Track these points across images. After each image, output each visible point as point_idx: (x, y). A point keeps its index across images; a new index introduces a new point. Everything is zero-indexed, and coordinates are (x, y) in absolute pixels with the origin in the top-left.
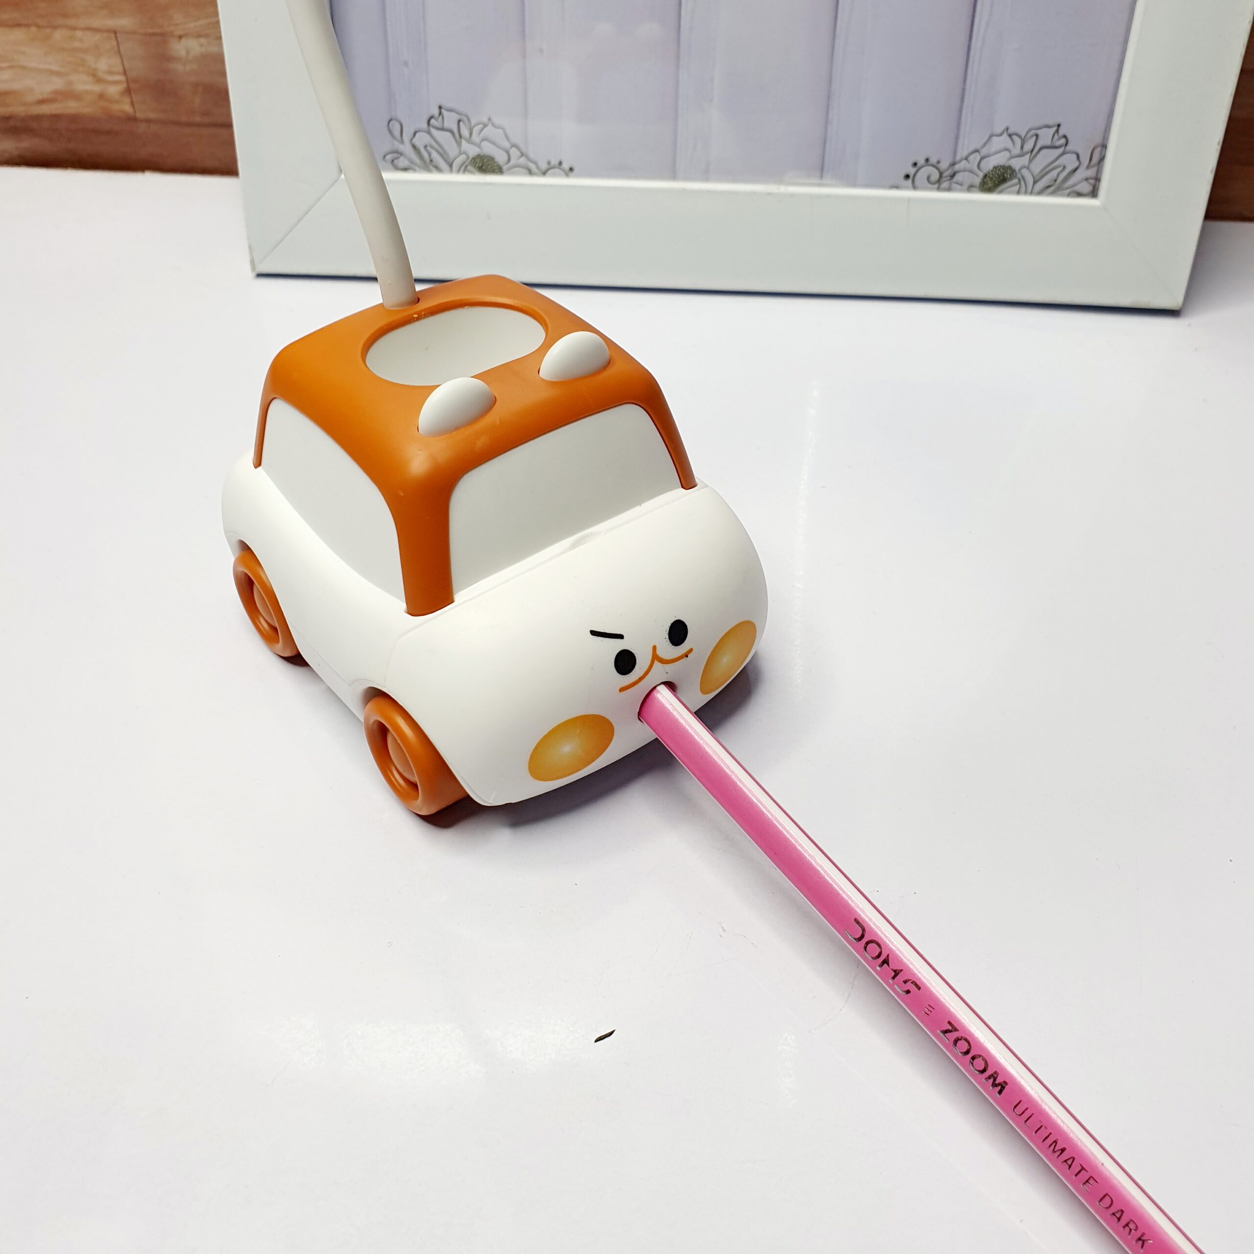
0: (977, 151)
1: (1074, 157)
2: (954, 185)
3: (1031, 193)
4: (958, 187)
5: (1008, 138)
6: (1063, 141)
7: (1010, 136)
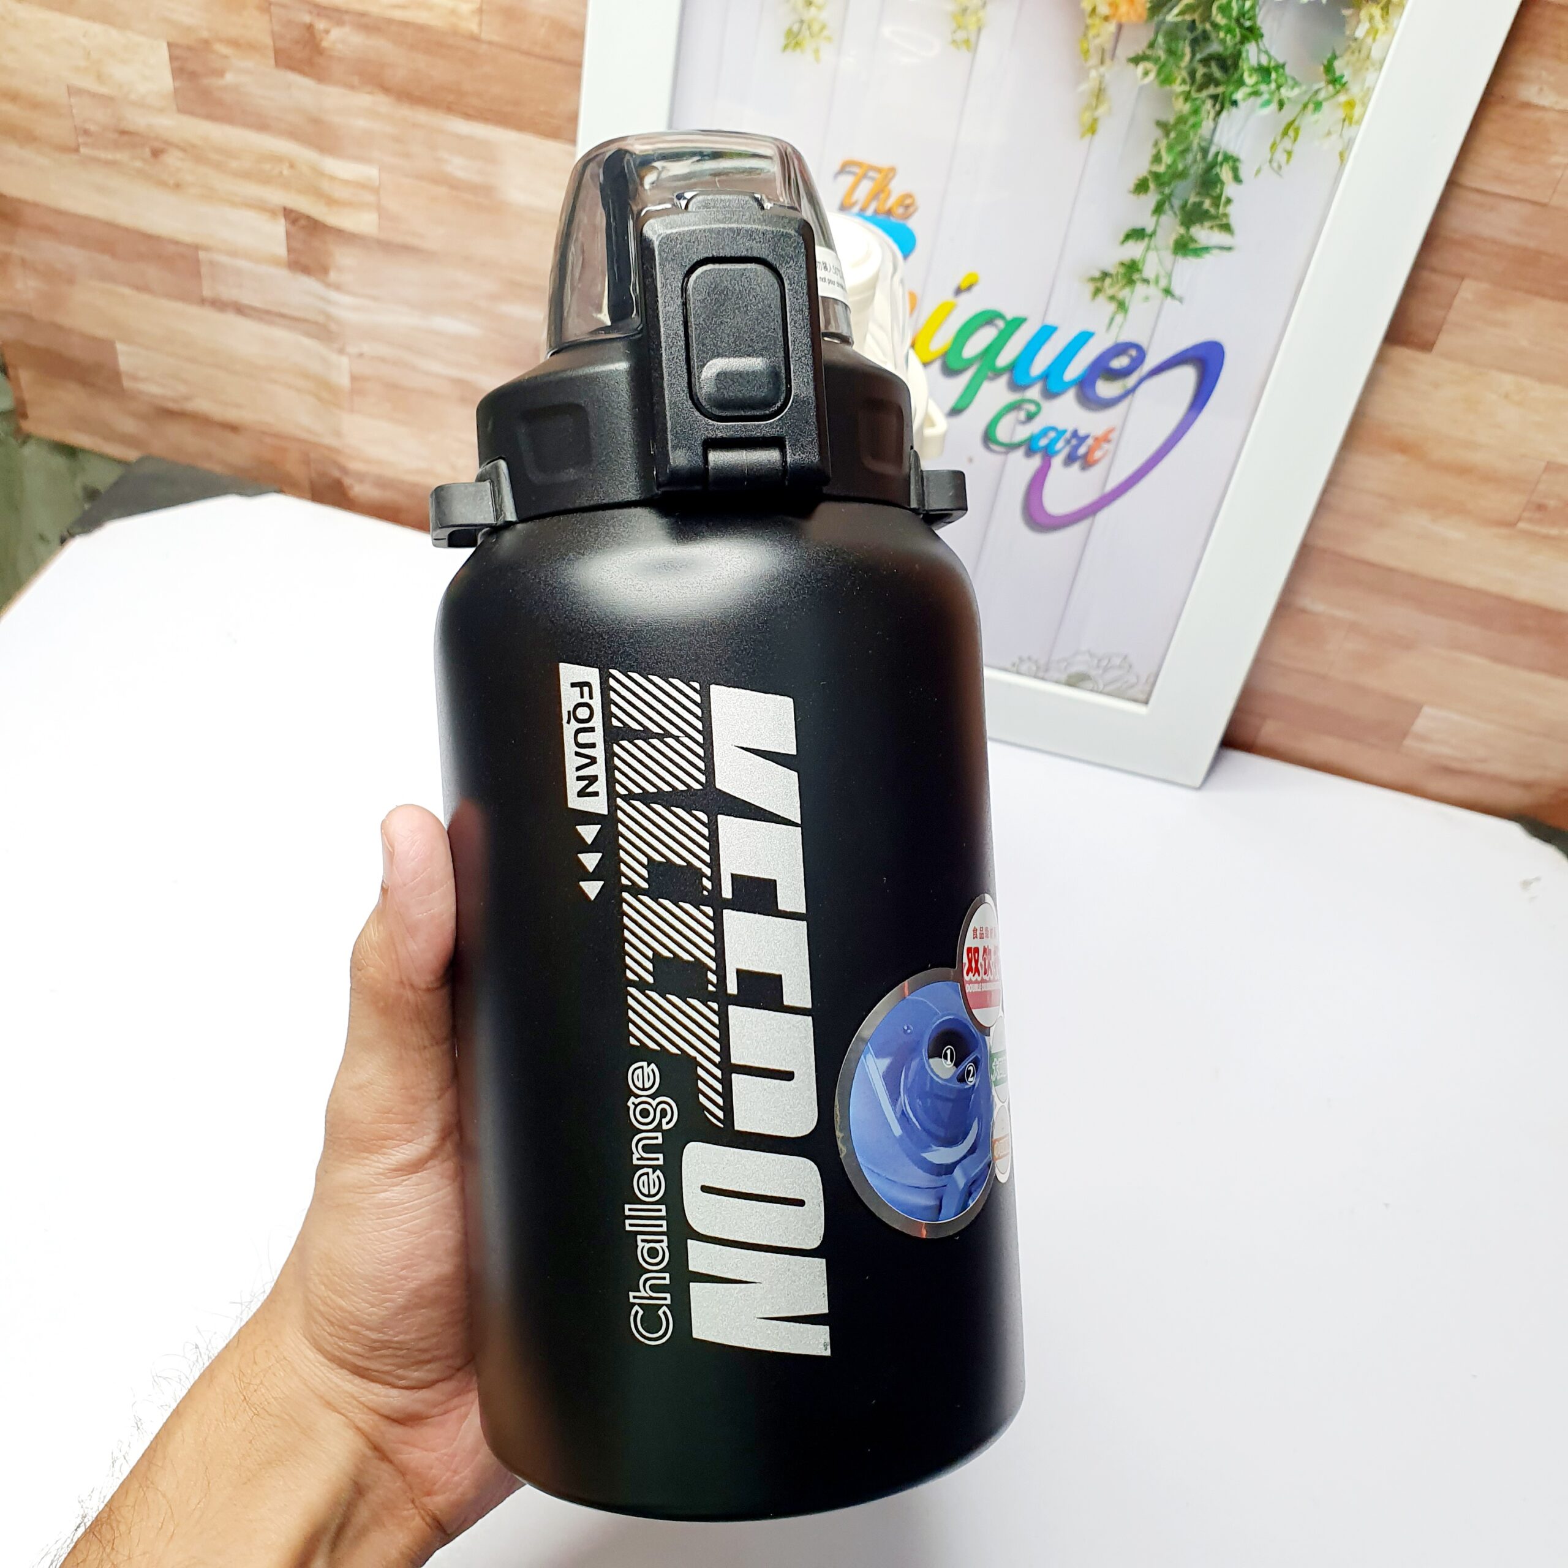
2: (1046, 677)
5: (1089, 656)
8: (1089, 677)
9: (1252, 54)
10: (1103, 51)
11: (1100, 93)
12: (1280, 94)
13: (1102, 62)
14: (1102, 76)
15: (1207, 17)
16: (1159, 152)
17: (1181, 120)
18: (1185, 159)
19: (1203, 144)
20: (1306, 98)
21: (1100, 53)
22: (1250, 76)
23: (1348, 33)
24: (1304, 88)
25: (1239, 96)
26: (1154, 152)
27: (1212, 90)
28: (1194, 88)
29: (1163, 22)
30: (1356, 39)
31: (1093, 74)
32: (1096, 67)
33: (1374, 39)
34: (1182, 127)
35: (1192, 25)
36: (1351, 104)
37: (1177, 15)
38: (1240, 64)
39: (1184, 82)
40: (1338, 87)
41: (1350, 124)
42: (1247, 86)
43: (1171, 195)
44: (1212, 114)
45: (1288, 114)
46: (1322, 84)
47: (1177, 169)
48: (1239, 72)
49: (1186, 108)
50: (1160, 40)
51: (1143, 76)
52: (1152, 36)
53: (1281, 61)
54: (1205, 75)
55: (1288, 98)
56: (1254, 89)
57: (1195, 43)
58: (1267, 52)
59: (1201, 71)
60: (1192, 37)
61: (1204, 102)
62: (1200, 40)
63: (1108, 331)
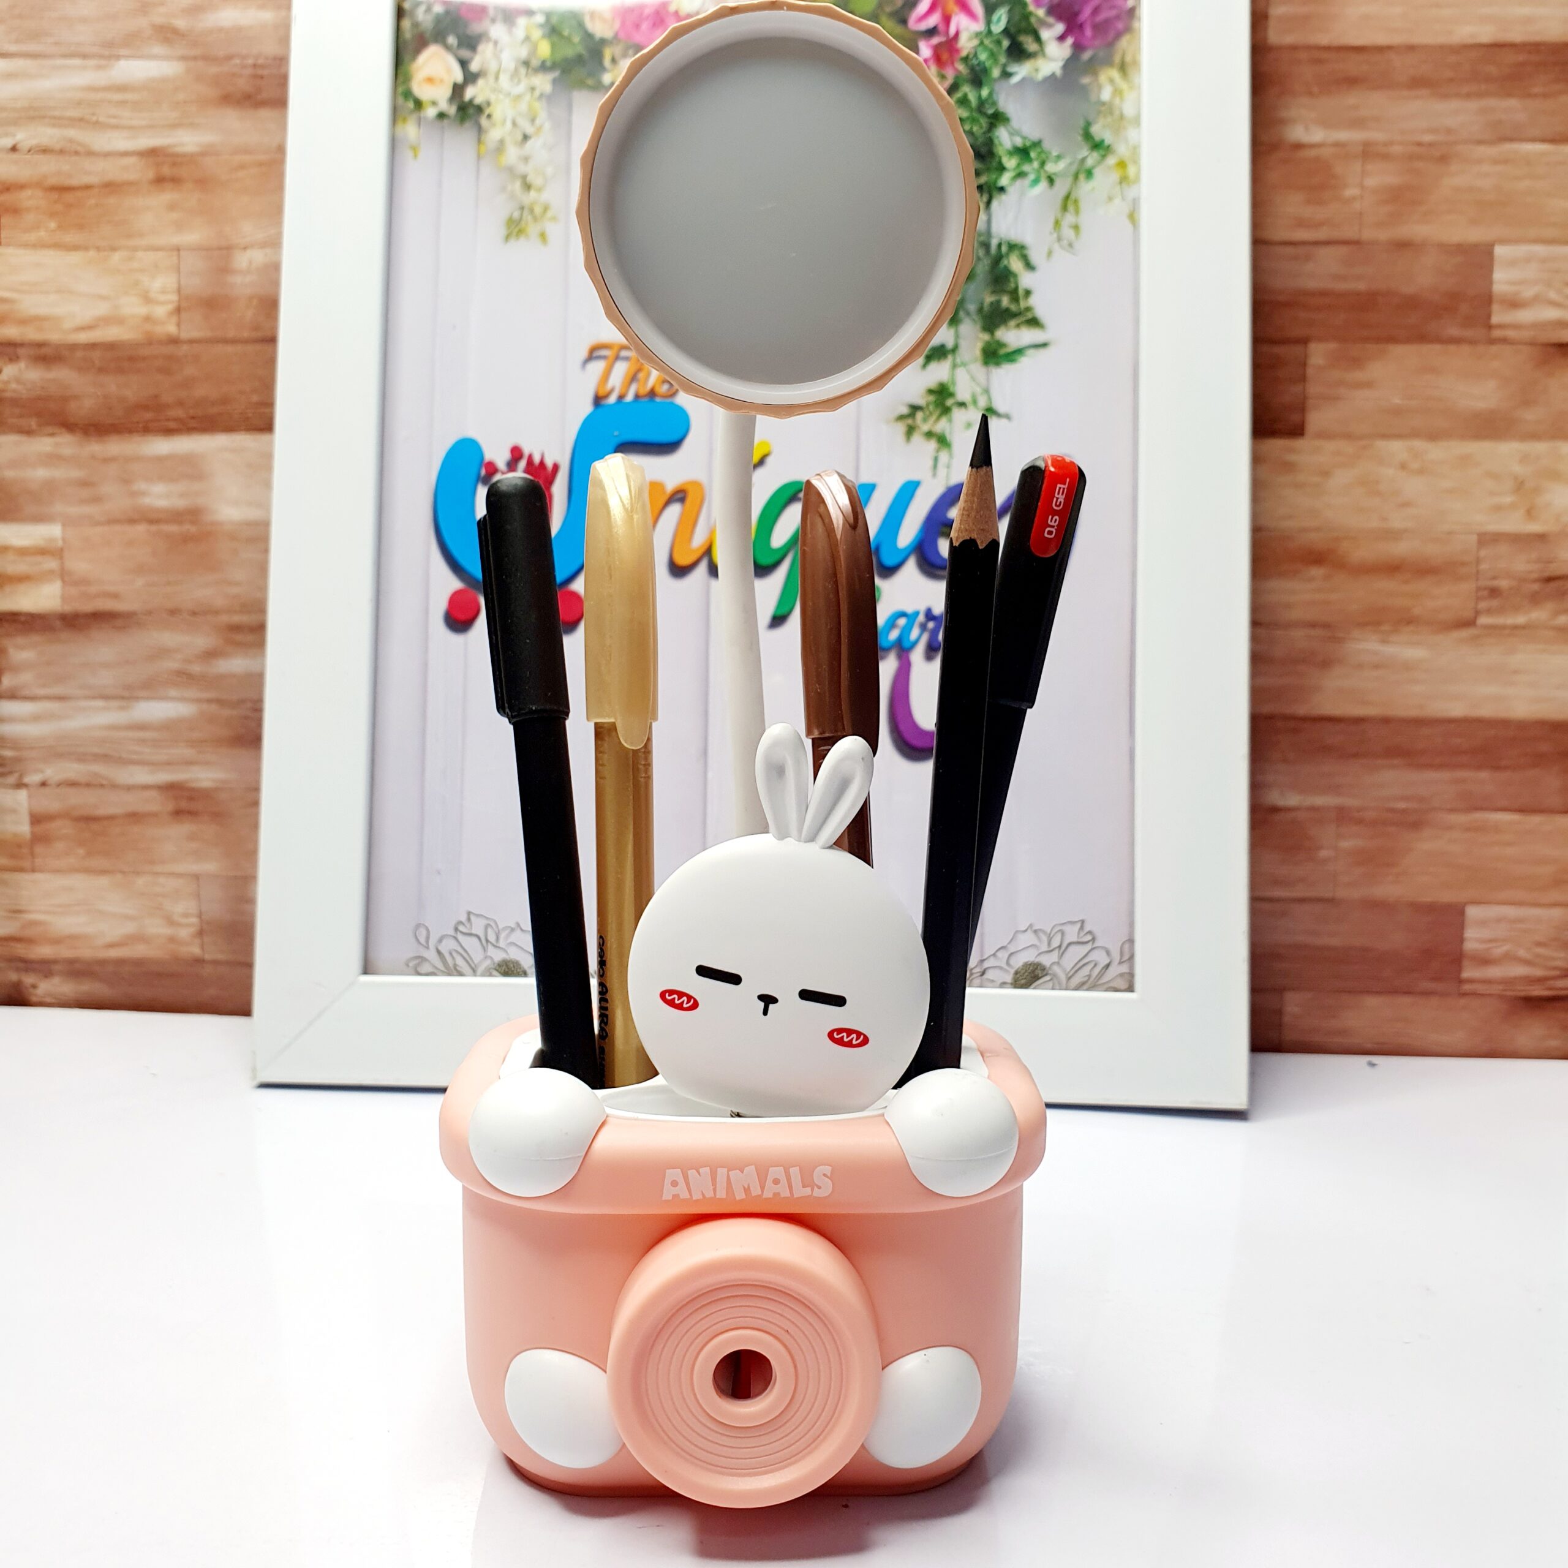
0: (1002, 948)
1: (1105, 953)
2: (987, 982)
3: (1067, 989)
4: (991, 985)
5: (1033, 936)
6: (1089, 938)
7: (1035, 932)
8: (1044, 969)
9: (1004, 139)
12: (1046, 171)
19: (982, 238)
20: (1074, 169)
22: (1009, 159)
23: (1093, 99)
24: (1069, 160)
25: (1004, 181)
30: (1103, 103)
33: (1122, 99)
36: (1122, 164)
38: (995, 151)
40: (1104, 149)
41: (1128, 185)
42: (1009, 170)
43: (963, 300)
44: (982, 206)
45: (1061, 187)
46: (1086, 152)
48: (996, 159)
53: (1036, 139)
55: (1056, 173)
56: (1019, 170)
58: (1018, 133)
63: (934, 475)
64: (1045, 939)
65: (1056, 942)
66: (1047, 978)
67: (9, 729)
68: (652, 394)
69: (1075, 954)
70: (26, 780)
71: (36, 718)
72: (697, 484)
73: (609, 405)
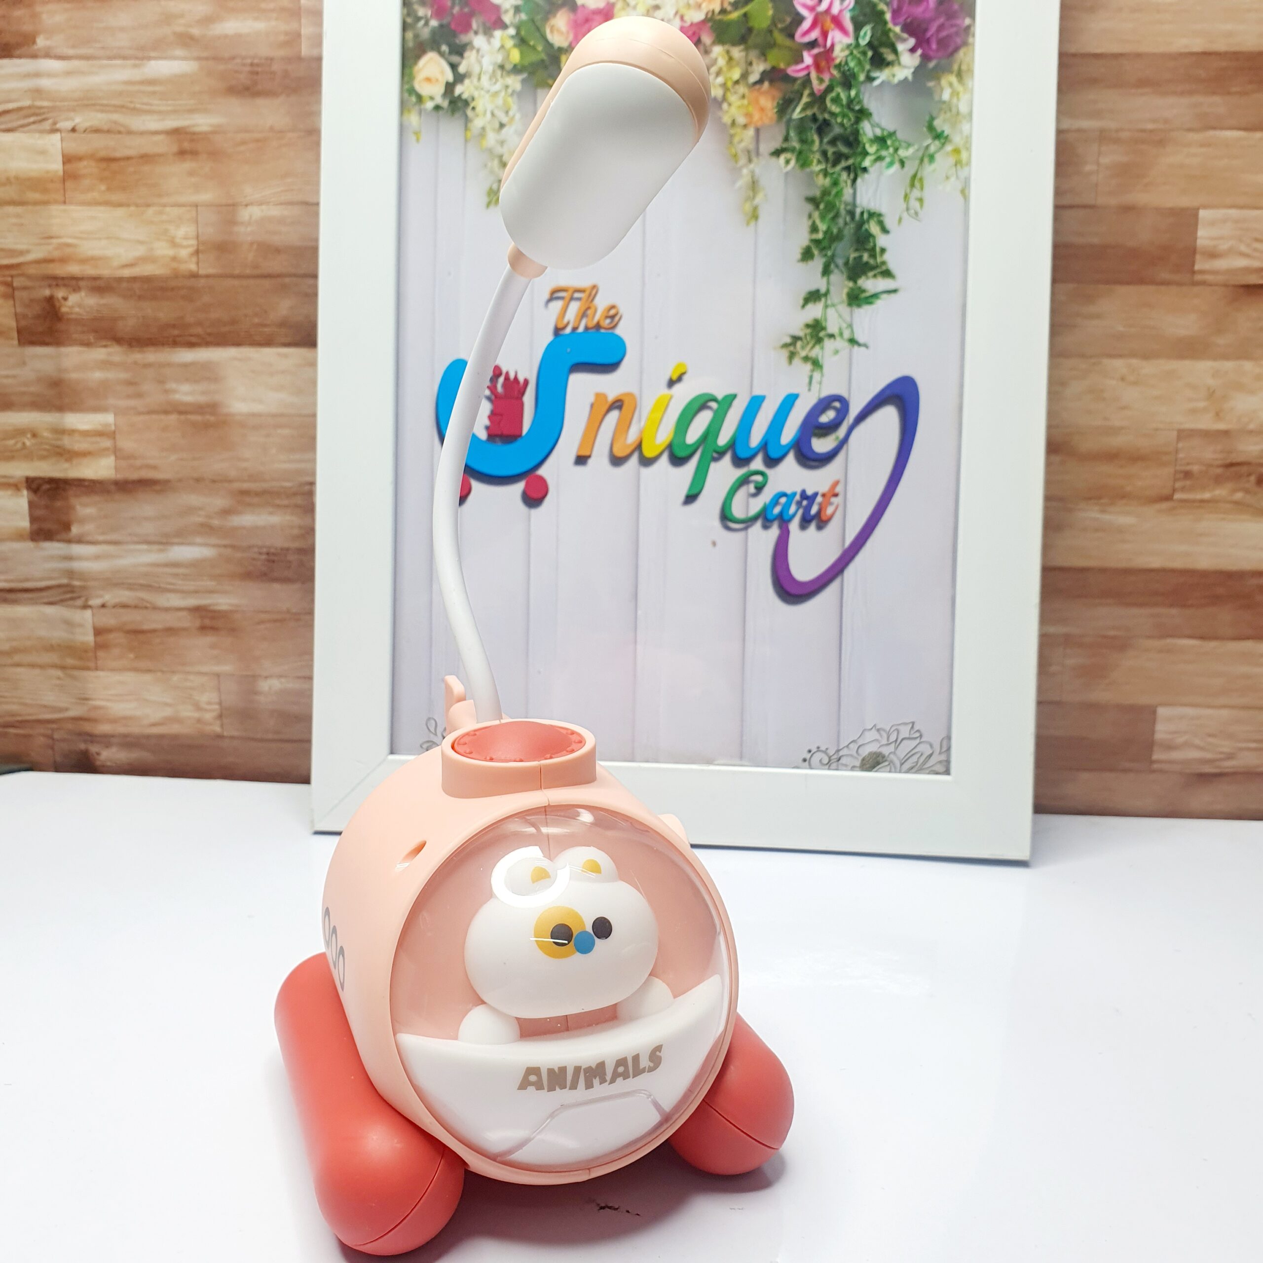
0: (853, 741)
1: (928, 746)
2: (840, 767)
3: (900, 772)
4: (845, 768)
5: (876, 732)
6: (917, 735)
7: (878, 730)
8: (884, 757)
9: (867, 130)
10: (749, 152)
11: (754, 185)
12: (898, 155)
13: (750, 161)
14: (752, 173)
15: (824, 109)
16: (814, 224)
17: (825, 193)
18: (837, 224)
19: (849, 208)
20: (920, 154)
21: (746, 153)
22: (871, 146)
23: (936, 98)
24: (916, 147)
25: (867, 163)
26: (810, 223)
27: (843, 164)
28: (829, 166)
29: (790, 120)
30: (944, 102)
31: (745, 171)
32: (745, 166)
33: (958, 99)
34: (827, 198)
35: (814, 118)
36: (957, 151)
37: (801, 112)
38: (860, 139)
39: (819, 162)
40: (942, 141)
41: (962, 167)
42: (871, 155)
43: (833, 256)
44: (849, 182)
45: (910, 169)
46: (929, 141)
47: (832, 233)
48: (861, 146)
49: (827, 182)
50: (792, 134)
51: (784, 165)
52: (784, 132)
53: (892, 129)
54: (834, 153)
55: (906, 158)
56: (878, 155)
57: (821, 131)
58: (878, 126)
59: (831, 150)
60: (816, 127)
61: (839, 175)
62: (823, 127)
63: (809, 390)
64: (885, 735)
65: (893, 738)
66: (886, 763)
67: (76, 565)
68: (598, 326)
69: (907, 746)
70: (91, 602)
71: (97, 557)
72: (630, 395)
73: (566, 335)
